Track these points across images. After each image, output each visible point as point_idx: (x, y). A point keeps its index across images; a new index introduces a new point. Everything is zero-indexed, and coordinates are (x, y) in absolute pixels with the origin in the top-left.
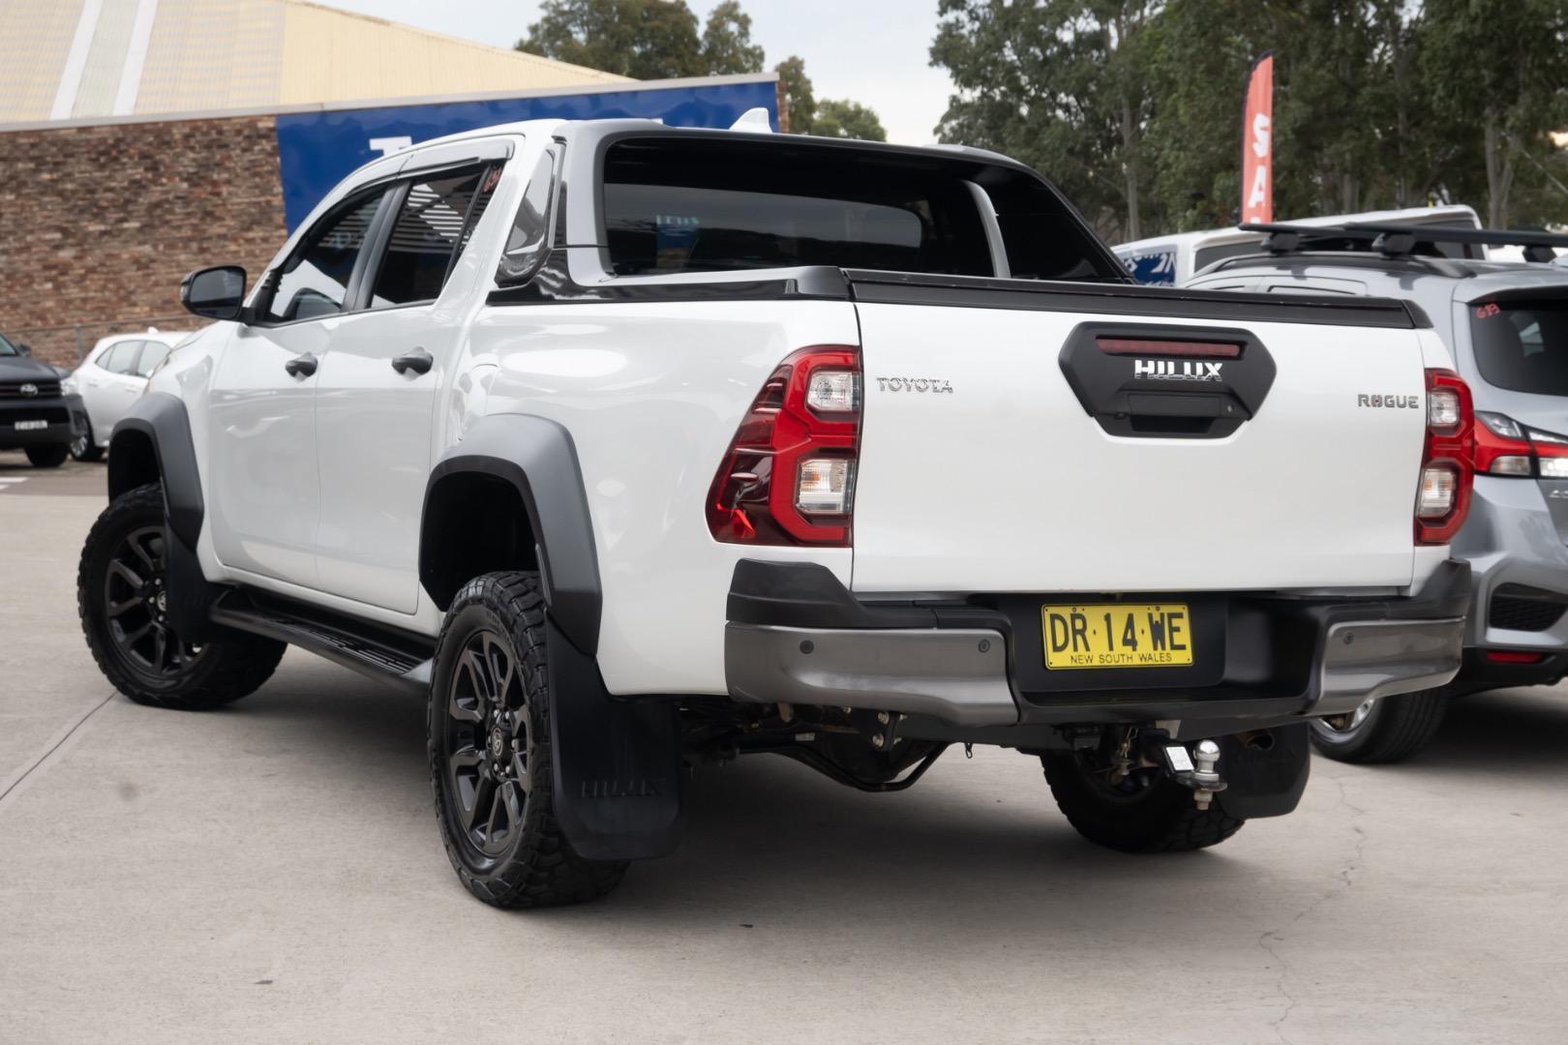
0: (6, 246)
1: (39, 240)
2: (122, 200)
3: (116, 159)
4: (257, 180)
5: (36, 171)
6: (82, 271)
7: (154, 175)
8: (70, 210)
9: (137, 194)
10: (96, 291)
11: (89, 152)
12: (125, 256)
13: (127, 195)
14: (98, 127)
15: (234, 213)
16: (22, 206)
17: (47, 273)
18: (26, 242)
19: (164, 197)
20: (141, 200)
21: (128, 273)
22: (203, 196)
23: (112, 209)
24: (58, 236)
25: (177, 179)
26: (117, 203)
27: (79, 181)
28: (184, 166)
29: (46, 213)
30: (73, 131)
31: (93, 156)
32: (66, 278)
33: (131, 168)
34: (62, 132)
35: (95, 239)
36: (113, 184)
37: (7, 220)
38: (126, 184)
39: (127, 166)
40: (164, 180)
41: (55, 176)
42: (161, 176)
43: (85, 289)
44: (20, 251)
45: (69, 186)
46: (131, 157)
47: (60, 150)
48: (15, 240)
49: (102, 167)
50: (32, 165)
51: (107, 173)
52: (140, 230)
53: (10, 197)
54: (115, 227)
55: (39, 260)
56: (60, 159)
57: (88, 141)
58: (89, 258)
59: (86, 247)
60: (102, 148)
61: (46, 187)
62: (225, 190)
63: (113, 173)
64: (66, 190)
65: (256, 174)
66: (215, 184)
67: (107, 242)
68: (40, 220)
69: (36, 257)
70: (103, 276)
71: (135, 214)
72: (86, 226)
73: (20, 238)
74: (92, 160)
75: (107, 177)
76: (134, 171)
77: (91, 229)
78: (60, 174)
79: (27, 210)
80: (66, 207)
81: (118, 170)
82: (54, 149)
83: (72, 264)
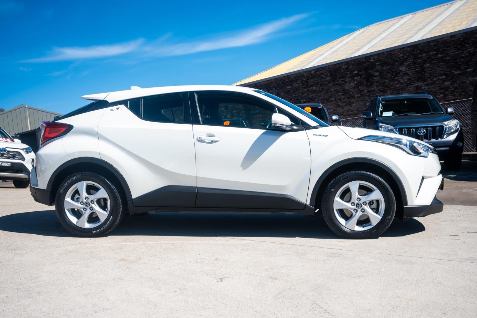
0: (427, 82)
1: (438, 79)
2: (466, 61)
3: (464, 46)
5: (437, 54)
6: (453, 89)
10: (458, 96)
12: (468, 82)
13: (468, 58)
14: (457, 34)
16: (432, 68)
17: (441, 91)
18: (434, 81)
20: (473, 60)
21: (469, 89)
23: (463, 65)
24: (444, 77)
27: (451, 56)
29: (440, 69)
30: (449, 38)
31: (456, 46)
32: (448, 92)
33: (469, 48)
34: (445, 39)
35: (457, 77)
36: (463, 55)
37: (427, 73)
38: (467, 55)
39: (468, 48)
41: (443, 55)
43: (454, 96)
44: (432, 84)
45: (448, 58)
46: (469, 44)
48: (430, 80)
49: (459, 49)
50: (435, 52)
51: (461, 52)
52: (473, 71)
53: (429, 65)
54: (464, 71)
55: (438, 86)
56: (445, 49)
57: (453, 40)
58: (455, 84)
59: (454, 80)
60: (459, 42)
61: (440, 59)
63: (463, 51)
67: (461, 77)
68: (438, 72)
69: (437, 85)
70: (460, 90)
71: (471, 66)
72: (454, 72)
73: (432, 79)
74: (455, 47)
75: (460, 53)
76: (470, 49)
77: (456, 73)
78: (444, 54)
79: (434, 69)
80: (447, 66)
81: (465, 50)
82: (442, 45)
83: (449, 87)
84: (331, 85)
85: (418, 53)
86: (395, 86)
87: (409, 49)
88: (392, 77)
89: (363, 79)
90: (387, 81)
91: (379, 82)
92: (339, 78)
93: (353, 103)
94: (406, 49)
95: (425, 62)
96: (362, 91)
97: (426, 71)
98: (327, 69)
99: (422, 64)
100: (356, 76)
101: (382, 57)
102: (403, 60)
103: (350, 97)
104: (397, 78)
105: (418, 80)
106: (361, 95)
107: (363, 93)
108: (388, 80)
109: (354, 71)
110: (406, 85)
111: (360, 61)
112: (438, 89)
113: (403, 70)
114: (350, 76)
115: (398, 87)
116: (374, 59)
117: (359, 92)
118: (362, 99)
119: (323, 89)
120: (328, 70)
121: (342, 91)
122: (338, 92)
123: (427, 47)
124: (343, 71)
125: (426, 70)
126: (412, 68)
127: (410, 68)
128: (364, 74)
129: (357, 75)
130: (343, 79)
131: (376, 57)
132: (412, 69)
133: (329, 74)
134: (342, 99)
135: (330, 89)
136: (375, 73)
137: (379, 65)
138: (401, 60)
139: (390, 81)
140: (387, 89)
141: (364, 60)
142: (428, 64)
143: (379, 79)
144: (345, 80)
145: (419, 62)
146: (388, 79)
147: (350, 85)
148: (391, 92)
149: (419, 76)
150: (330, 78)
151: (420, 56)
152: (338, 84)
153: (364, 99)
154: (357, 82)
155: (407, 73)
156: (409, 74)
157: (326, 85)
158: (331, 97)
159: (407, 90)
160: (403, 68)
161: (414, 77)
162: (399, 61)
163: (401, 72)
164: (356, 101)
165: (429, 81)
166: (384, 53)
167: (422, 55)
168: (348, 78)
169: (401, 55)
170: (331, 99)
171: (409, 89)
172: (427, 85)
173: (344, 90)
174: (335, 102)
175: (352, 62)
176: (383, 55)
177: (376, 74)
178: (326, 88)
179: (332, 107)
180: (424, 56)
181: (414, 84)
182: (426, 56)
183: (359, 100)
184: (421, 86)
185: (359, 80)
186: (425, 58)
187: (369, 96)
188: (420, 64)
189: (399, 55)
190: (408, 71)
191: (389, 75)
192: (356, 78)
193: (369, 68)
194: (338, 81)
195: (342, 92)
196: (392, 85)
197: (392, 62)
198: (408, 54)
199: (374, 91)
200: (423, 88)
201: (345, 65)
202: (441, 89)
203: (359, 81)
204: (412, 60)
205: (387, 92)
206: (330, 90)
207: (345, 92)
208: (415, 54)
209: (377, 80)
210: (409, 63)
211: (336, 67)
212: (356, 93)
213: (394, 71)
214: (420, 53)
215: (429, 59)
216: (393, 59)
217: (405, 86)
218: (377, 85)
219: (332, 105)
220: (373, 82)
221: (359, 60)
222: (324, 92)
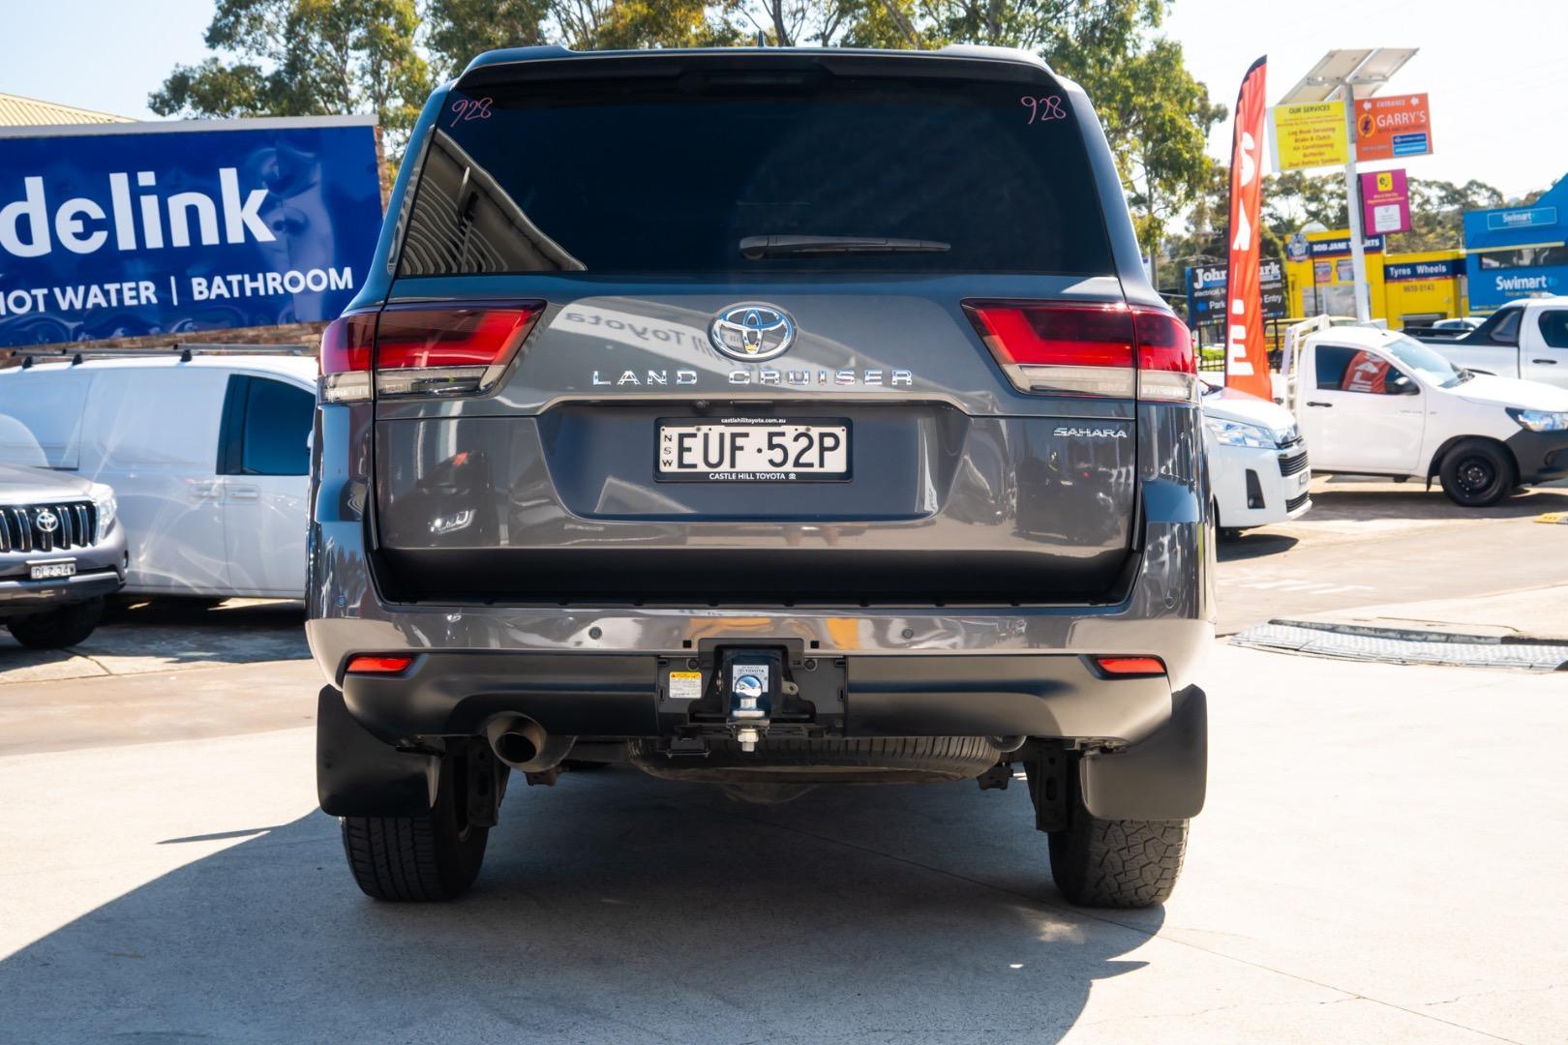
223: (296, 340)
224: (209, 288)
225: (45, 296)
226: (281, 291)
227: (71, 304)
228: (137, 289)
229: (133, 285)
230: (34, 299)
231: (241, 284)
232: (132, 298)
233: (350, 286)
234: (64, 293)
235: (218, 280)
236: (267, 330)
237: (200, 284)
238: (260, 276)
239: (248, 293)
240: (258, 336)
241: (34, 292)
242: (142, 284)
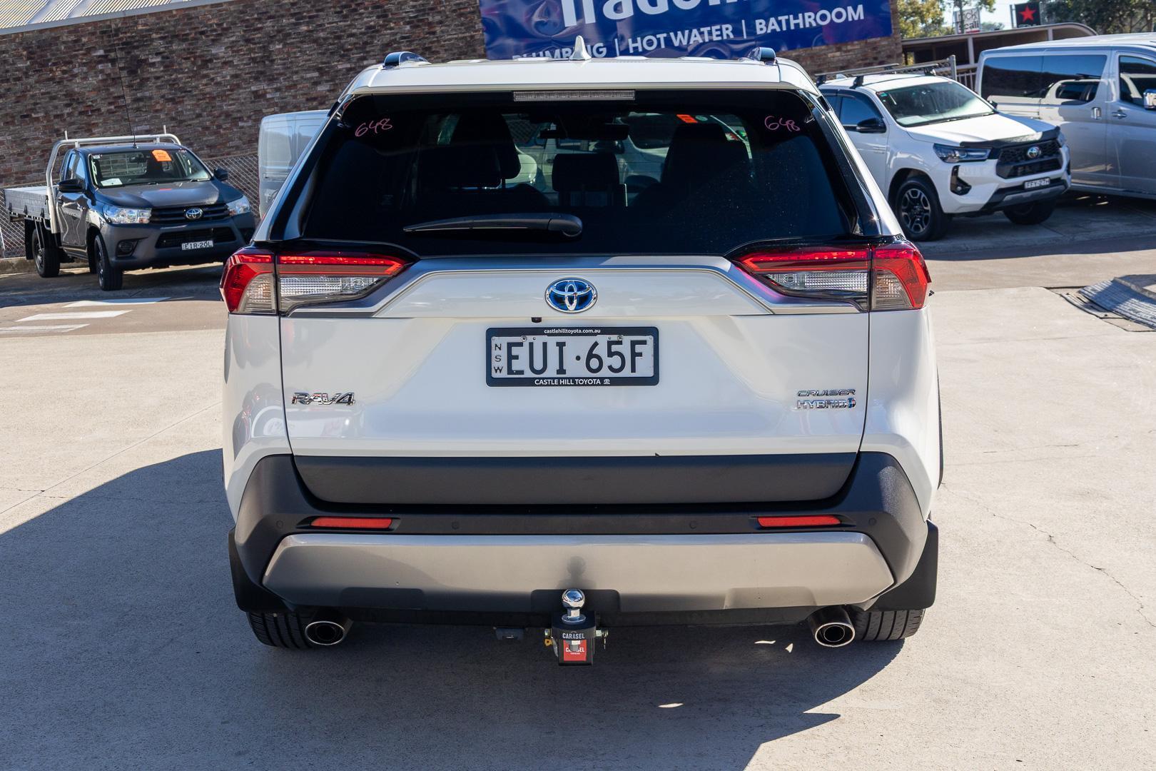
0: (279, 85)
1: (302, 77)
2: (361, 43)
3: (355, 10)
4: (462, 19)
5: (297, 24)
7: (384, 21)
8: (323, 54)
9: (372, 37)
11: (334, 7)
13: (365, 38)
15: (447, 48)
16: (288, 53)
17: (310, 105)
18: (293, 81)
19: (392, 38)
20: (376, 41)
22: (422, 35)
23: (355, 51)
24: (316, 74)
25: (402, 23)
26: (358, 46)
27: (328, 30)
28: (406, 12)
29: (306, 57)
31: (338, 9)
33: (367, 17)
35: (343, 75)
36: (354, 31)
37: (278, 64)
38: (363, 30)
39: (364, 15)
40: (392, 25)
41: (311, 27)
42: (391, 22)
44: (289, 88)
45: (322, 35)
46: (366, 8)
47: (313, 6)
48: (285, 79)
49: (345, 17)
50: (293, 20)
51: (349, 22)
53: (281, 46)
54: (358, 64)
55: (303, 94)
59: (337, 82)
60: (344, 3)
61: (305, 37)
62: (438, 29)
63: (353, 22)
64: (319, 38)
65: (461, 15)
66: (430, 24)
68: (302, 63)
69: (301, 92)
71: (372, 53)
72: (336, 66)
73: (288, 78)
74: (336, 13)
75: (349, 26)
76: (369, 19)
77: (340, 67)
78: (314, 25)
79: (292, 55)
80: (320, 51)
81: (357, 19)
82: (309, 6)
83: (327, 96)
84: (31, 80)
85: (256, 19)
86: (201, 90)
87: (232, 8)
88: (195, 69)
89: (121, 69)
90: (182, 78)
91: (163, 79)
92: (54, 64)
93: (96, 125)
94: (224, 7)
95: (271, 39)
96: (119, 97)
97: (274, 60)
98: (17, 40)
99: (266, 44)
100: (100, 62)
101: (169, 21)
102: (219, 32)
103: (87, 111)
104: (205, 72)
105: (256, 79)
106: (115, 107)
107: (121, 102)
108: (186, 75)
109: (94, 49)
110: (229, 87)
111: (110, 26)
112: (304, 99)
113: (221, 55)
114: (84, 61)
115: (209, 93)
116: (145, 25)
117: (111, 100)
118: (120, 118)
119: (9, 90)
120: (21, 44)
121: (63, 97)
122: (53, 98)
123: (274, 8)
124: (65, 47)
125: (275, 57)
126: (241, 50)
127: (238, 51)
128: (120, 58)
129: (104, 59)
130: (64, 68)
131: (152, 20)
132: (242, 53)
133: (25, 53)
134: (66, 116)
135: (29, 91)
136: (150, 56)
137: (162, 38)
138: (215, 30)
139: (190, 77)
140: (184, 97)
141: (120, 25)
142: (278, 45)
143: (162, 71)
144: (71, 71)
145: (258, 38)
146: (183, 73)
147: (85, 83)
148: (194, 102)
149: (260, 69)
150: (28, 63)
151: (259, 26)
152: (52, 79)
153: (127, 117)
154: (105, 77)
155: (232, 62)
156: (235, 63)
157: (19, 79)
158: (33, 110)
159: (233, 99)
160: (219, 50)
161: (247, 71)
162: (209, 33)
163: (218, 59)
164: (105, 122)
165: (282, 82)
166: (171, 11)
167: (263, 23)
168: (79, 66)
169: (215, 21)
170: (33, 115)
171: (235, 97)
172: (278, 90)
173: (69, 95)
174: (45, 122)
175: (90, 28)
176: (170, 17)
177: (154, 60)
178: (19, 87)
179: (39, 134)
180: (267, 27)
181: (248, 88)
182: (273, 27)
183: (112, 118)
184: (266, 93)
185: (109, 71)
186: (271, 32)
187: (138, 109)
188: (259, 43)
189: (209, 20)
190: (233, 56)
191: (187, 65)
192: (100, 67)
193: (135, 44)
194: (51, 71)
195: (64, 100)
196: (196, 87)
197: (193, 35)
198: (230, 20)
199: (151, 98)
200: (269, 96)
201: (70, 32)
202: (308, 100)
203: (109, 75)
204: (242, 33)
205: (183, 101)
206: (31, 93)
207: (72, 98)
208: (248, 20)
209: (157, 75)
210: (234, 39)
211: (44, 36)
212: (103, 102)
213: (197, 54)
214: (259, 20)
215: (281, 34)
216: (195, 28)
217: (228, 90)
218: (157, 87)
219: (36, 130)
220: (148, 79)
221: (108, 23)
222: (13, 98)
223: (824, 56)
224: (767, 26)
225: (665, 38)
226: (814, 24)
227: (681, 41)
228: (721, 30)
229: (718, 27)
230: (659, 40)
231: (788, 22)
232: (717, 36)
233: (862, 17)
234: (676, 35)
235: (772, 20)
236: (806, 51)
237: (761, 24)
238: (800, 15)
239: (792, 27)
240: (799, 55)
241: (658, 36)
242: (724, 27)
